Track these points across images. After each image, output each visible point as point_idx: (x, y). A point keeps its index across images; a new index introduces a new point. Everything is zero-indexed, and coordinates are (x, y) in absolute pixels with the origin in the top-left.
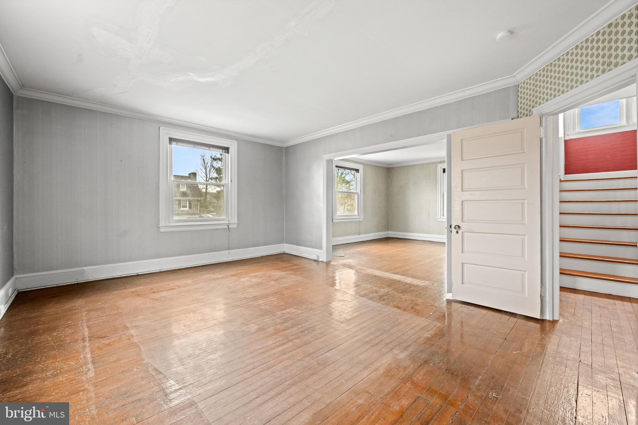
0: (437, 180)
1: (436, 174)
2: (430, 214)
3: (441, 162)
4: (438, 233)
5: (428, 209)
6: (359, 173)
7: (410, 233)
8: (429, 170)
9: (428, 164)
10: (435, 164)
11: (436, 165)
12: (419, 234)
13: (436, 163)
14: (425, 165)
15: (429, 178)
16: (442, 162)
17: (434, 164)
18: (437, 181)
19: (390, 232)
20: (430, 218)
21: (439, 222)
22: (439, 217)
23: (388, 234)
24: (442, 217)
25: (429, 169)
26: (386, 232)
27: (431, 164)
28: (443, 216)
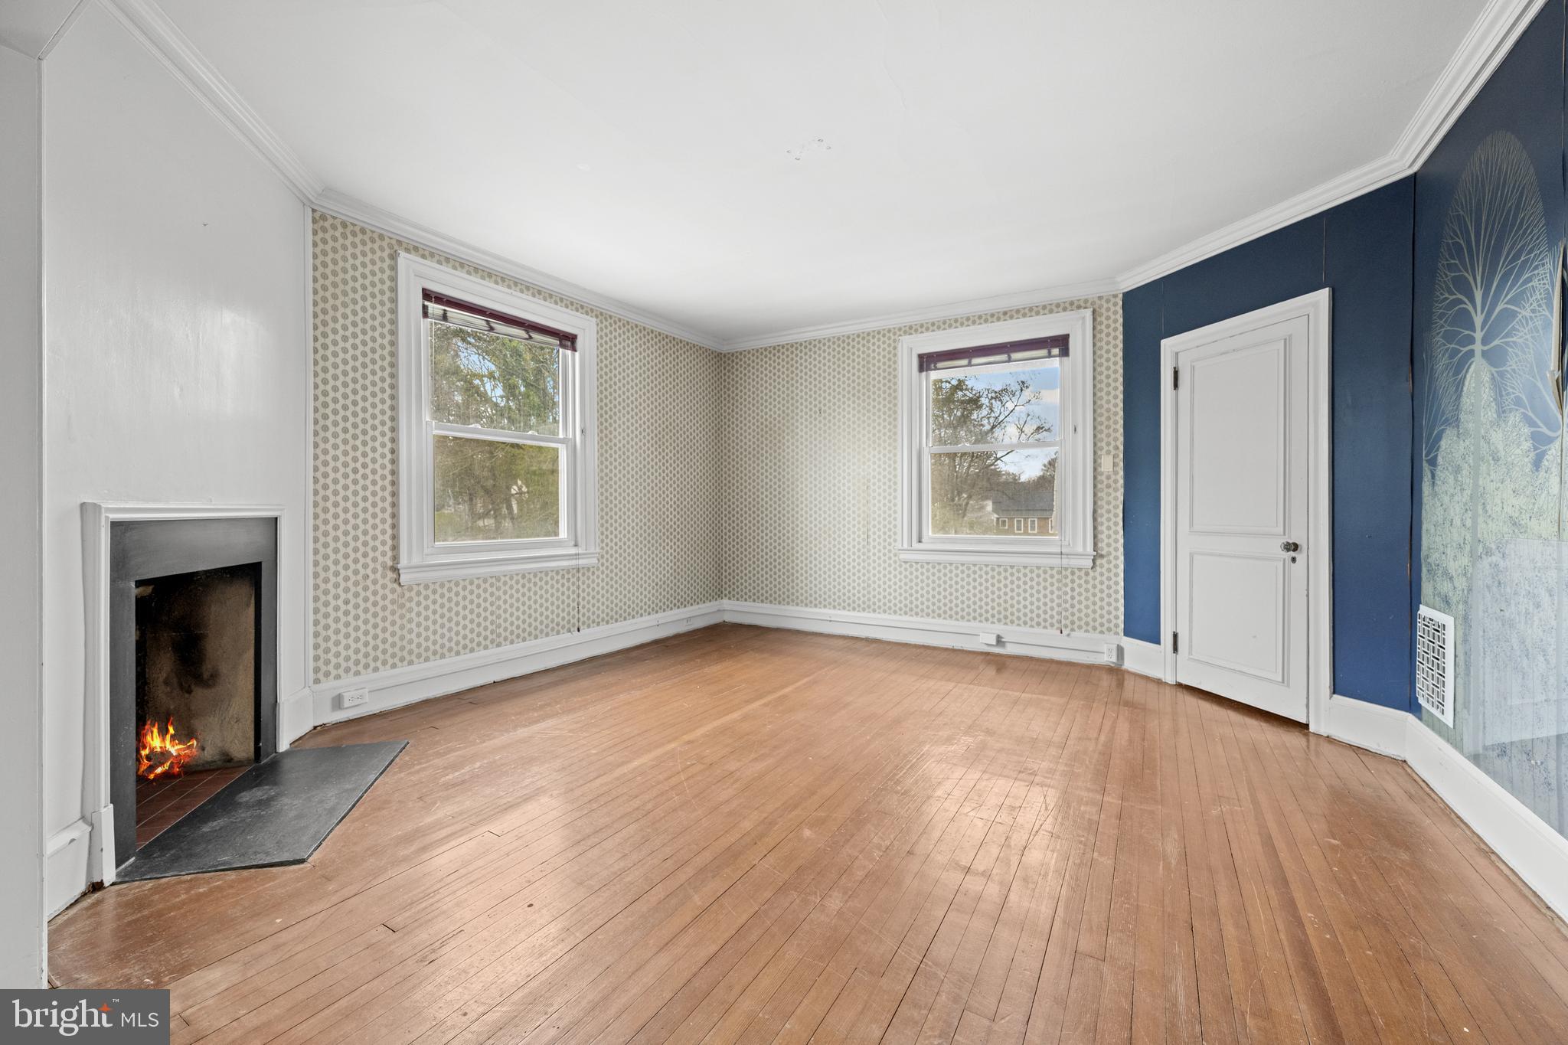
0: (895, 398)
1: (891, 375)
2: (870, 533)
3: (911, 328)
4: (890, 608)
5: (864, 512)
6: (577, 354)
7: (790, 607)
8: (868, 362)
9: (863, 338)
10: (889, 338)
11: (895, 341)
12: (832, 612)
13: (895, 334)
14: (853, 340)
15: (867, 394)
16: (916, 331)
17: (884, 336)
18: (895, 405)
19: (726, 603)
20: (871, 547)
21: (904, 565)
22: (906, 546)
23: (719, 611)
24: (916, 545)
25: (868, 355)
26: (714, 603)
27: (874, 337)
28: (920, 541)
